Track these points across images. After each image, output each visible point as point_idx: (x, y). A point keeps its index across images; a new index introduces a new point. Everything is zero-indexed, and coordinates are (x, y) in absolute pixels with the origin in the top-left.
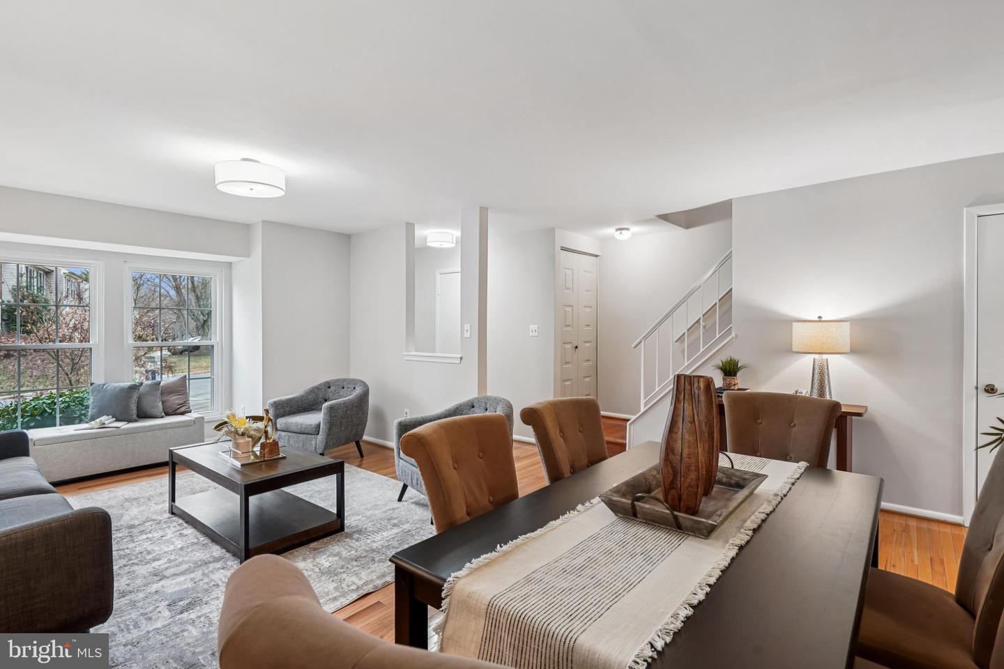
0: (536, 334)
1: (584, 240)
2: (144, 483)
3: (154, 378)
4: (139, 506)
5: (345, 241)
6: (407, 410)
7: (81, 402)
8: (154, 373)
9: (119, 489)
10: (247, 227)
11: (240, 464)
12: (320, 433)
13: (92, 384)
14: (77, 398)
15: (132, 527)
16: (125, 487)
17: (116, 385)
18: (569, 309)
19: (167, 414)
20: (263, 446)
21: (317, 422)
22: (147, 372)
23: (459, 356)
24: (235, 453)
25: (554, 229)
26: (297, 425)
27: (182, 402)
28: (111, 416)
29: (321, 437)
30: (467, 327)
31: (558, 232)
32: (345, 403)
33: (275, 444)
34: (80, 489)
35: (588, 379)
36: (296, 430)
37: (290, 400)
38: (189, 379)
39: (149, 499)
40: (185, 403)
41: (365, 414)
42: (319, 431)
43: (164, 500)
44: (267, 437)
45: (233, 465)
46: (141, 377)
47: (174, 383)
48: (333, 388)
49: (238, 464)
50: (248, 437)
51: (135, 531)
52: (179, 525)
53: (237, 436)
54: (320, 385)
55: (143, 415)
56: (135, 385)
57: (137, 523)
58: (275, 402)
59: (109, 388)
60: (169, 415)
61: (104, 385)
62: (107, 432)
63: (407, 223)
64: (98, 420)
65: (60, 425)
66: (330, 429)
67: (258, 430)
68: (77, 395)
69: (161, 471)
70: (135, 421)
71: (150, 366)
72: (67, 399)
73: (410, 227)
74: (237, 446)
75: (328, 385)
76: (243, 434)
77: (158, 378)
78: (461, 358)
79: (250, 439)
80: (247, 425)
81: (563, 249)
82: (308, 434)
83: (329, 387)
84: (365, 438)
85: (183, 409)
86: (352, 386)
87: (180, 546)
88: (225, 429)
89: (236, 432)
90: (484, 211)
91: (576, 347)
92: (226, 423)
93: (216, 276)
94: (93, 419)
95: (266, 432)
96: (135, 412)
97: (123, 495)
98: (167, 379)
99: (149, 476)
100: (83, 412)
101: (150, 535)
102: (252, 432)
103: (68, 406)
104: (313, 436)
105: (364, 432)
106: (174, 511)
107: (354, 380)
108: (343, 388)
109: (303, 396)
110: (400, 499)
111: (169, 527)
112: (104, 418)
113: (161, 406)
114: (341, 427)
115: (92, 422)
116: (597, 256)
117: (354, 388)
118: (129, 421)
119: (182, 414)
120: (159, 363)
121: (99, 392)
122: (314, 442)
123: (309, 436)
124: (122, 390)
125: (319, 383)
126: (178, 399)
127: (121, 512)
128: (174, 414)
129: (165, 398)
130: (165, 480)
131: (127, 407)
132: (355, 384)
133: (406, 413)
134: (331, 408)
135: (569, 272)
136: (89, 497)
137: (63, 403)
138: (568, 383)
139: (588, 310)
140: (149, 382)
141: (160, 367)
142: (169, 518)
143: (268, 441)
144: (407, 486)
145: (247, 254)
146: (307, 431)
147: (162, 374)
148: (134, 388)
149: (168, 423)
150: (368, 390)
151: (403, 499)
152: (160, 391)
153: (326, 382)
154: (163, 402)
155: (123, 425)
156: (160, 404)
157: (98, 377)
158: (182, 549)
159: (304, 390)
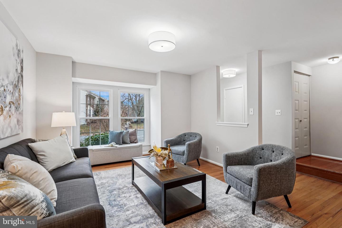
0: (280, 114)
1: (304, 68)
2: (124, 168)
3: (127, 130)
4: (122, 179)
5: (189, 77)
6: (218, 147)
7: (107, 137)
8: (127, 128)
9: (116, 170)
10: (155, 74)
11: (159, 170)
12: (185, 155)
13: (110, 131)
14: (106, 135)
15: (119, 189)
16: (118, 169)
17: (116, 131)
18: (297, 102)
19: (131, 143)
20: (168, 162)
21: (183, 150)
22: (125, 128)
23: (247, 124)
24: (156, 164)
25: (291, 62)
26: (175, 150)
27: (135, 138)
28: (115, 142)
29: (185, 156)
30: (252, 109)
31: (293, 63)
32: (194, 143)
33: (173, 161)
34: (105, 168)
35: (306, 137)
36: (175, 153)
37: (172, 140)
38: (137, 131)
39: (125, 176)
40: (136, 139)
41: (201, 147)
42: (184, 154)
43: (130, 177)
44: (169, 158)
45: (156, 169)
46: (123, 129)
47: (132, 132)
48: (187, 136)
49: (158, 170)
50: (161, 157)
51: (120, 191)
52: (136, 191)
53: (157, 157)
54: (182, 134)
55: (124, 143)
56: (122, 132)
57: (121, 187)
58: (166, 141)
59: (114, 133)
60: (132, 143)
61: (113, 131)
62: (113, 148)
63: (217, 66)
64: (111, 144)
65: (101, 144)
66: (189, 154)
67: (166, 154)
68: (106, 134)
69: (129, 164)
70: (122, 145)
71: (126, 126)
72: (104, 136)
73: (218, 68)
74: (157, 160)
75: (185, 135)
76: (160, 156)
77: (128, 130)
78: (248, 125)
79: (162, 158)
80: (162, 152)
81: (295, 72)
82: (180, 155)
83: (185, 136)
84: (201, 158)
85: (136, 141)
86: (195, 136)
87: (136, 204)
88: (153, 153)
89: (157, 155)
90: (260, 52)
91: (301, 121)
92: (153, 150)
93: (145, 94)
94: (110, 143)
95: (169, 155)
96: (121, 141)
97: (117, 173)
98: (131, 130)
99: (125, 165)
100: (108, 140)
101: (125, 195)
102: (163, 155)
103: (104, 138)
104: (182, 156)
105: (200, 155)
106: (134, 184)
107: (195, 133)
108: (191, 136)
109: (176, 139)
110: (227, 193)
111: (132, 192)
112: (113, 143)
113: (129, 140)
114: (192, 153)
115: (109, 144)
116: (309, 76)
117: (196, 136)
118: (120, 145)
119: (136, 143)
120: (128, 125)
121: (111, 133)
122: (182, 159)
123: (180, 156)
124: (118, 133)
125: (182, 133)
126: (134, 137)
127: (116, 180)
128: (133, 143)
129: (131, 137)
130: (130, 167)
131: (119, 140)
132: (196, 135)
133: (217, 148)
134: (189, 145)
135: (297, 83)
136: (107, 172)
137: (103, 137)
138: (297, 139)
139: (306, 102)
140: (126, 131)
141: (128, 126)
142: (132, 187)
143: (170, 160)
144: (231, 187)
145: (155, 84)
146: (179, 153)
147: (129, 129)
148: (121, 133)
149: (132, 146)
150: (202, 137)
151: (229, 193)
152: (129, 134)
153: (184, 134)
154: (130, 138)
155: (118, 146)
156: (129, 139)
157: (111, 129)
158: (137, 206)
159: (176, 136)
